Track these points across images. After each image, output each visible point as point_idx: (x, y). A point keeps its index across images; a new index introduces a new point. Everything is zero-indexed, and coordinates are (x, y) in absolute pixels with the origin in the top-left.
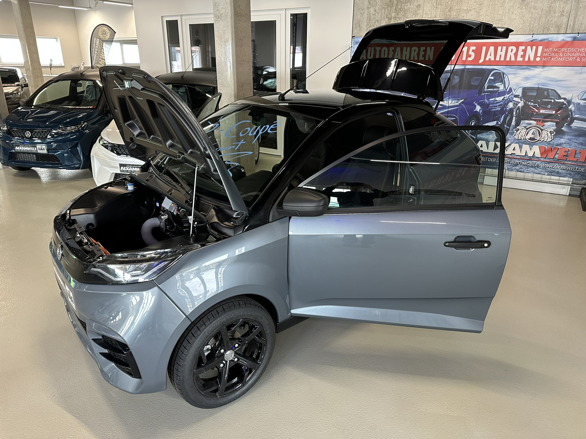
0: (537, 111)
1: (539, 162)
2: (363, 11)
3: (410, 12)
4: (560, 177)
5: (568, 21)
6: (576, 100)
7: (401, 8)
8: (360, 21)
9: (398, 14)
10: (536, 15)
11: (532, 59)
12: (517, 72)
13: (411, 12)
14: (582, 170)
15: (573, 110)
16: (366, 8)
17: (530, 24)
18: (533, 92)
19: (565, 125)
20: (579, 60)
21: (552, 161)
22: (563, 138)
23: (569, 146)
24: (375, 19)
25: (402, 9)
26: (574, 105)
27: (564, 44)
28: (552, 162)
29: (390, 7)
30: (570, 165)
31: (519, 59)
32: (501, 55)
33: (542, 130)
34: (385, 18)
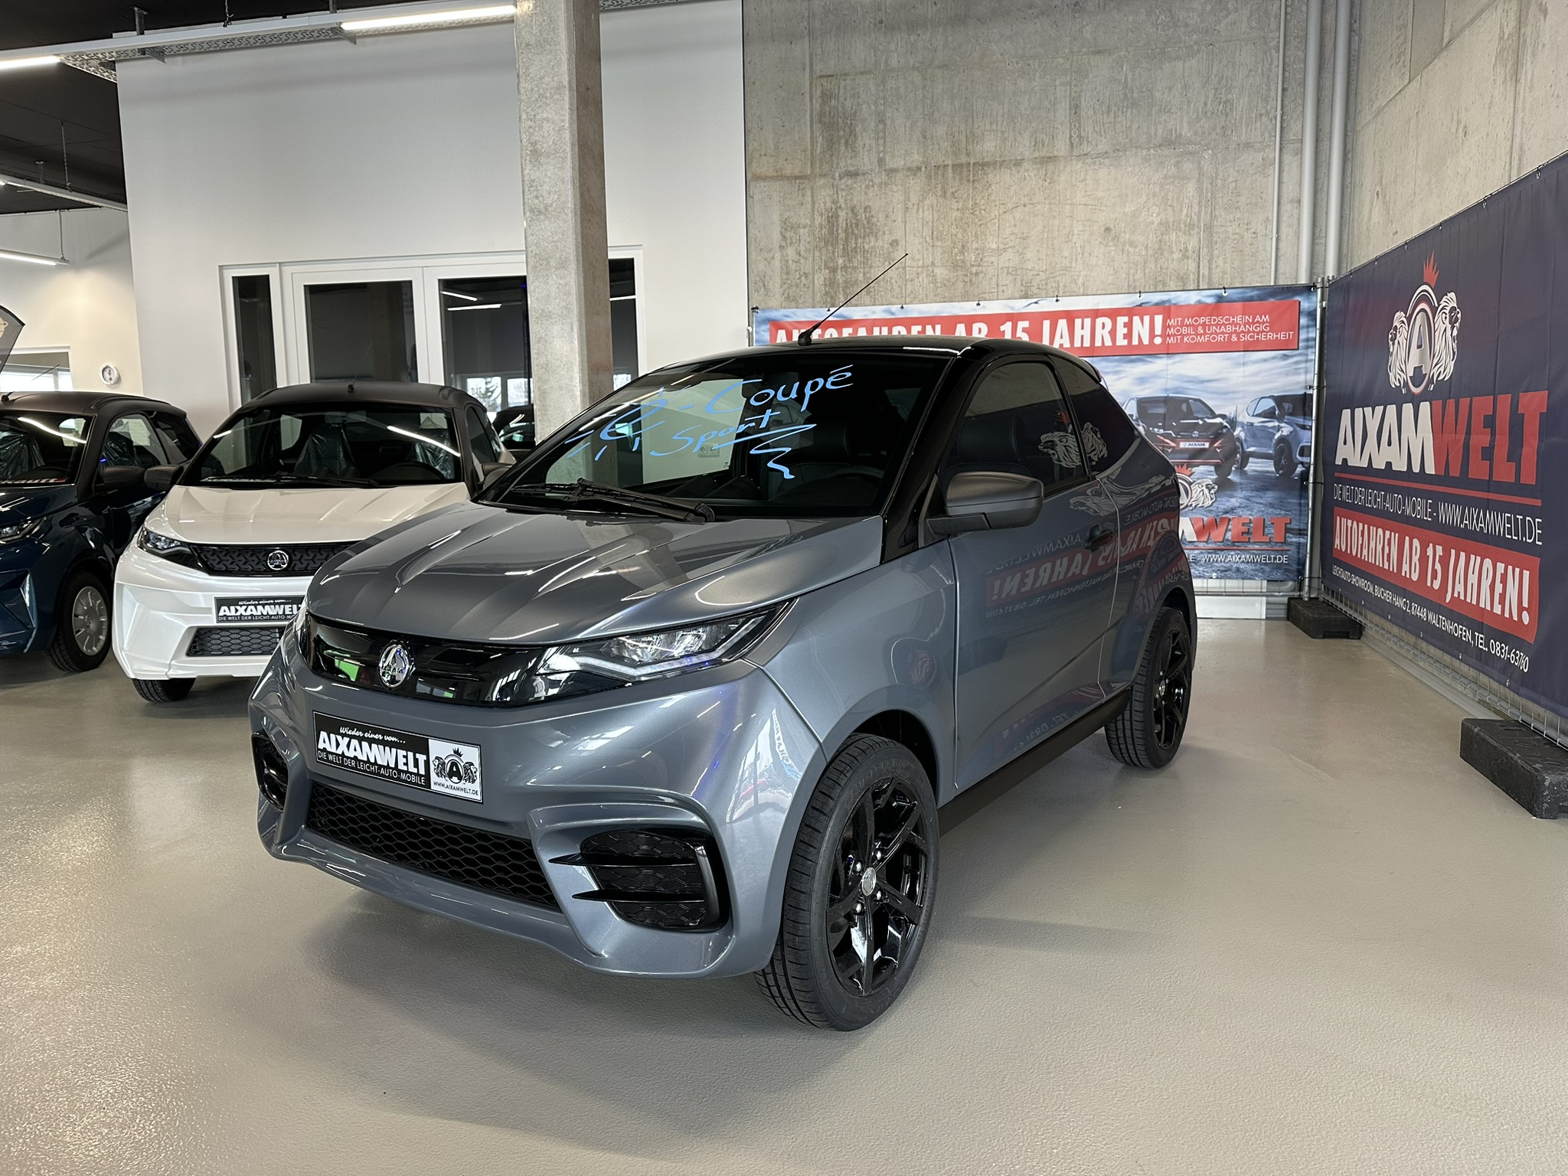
0: (1173, 444)
1: (1196, 552)
2: (771, 255)
3: (877, 255)
4: (1243, 579)
5: (1199, 267)
6: (1244, 418)
7: (856, 248)
8: (764, 276)
9: (850, 261)
10: (1137, 258)
11: (1146, 342)
12: (1120, 369)
13: (880, 254)
14: (1284, 559)
15: (1243, 438)
16: (778, 247)
17: (1128, 274)
18: (1157, 407)
19: (1233, 469)
20: (1236, 339)
21: (1222, 547)
22: (1234, 497)
23: (1249, 512)
24: (800, 270)
25: (859, 250)
26: (1243, 427)
27: (1202, 309)
28: (1222, 550)
29: (832, 245)
30: (1258, 552)
31: (1121, 342)
32: (1082, 336)
33: (1190, 484)
34: (821, 270)
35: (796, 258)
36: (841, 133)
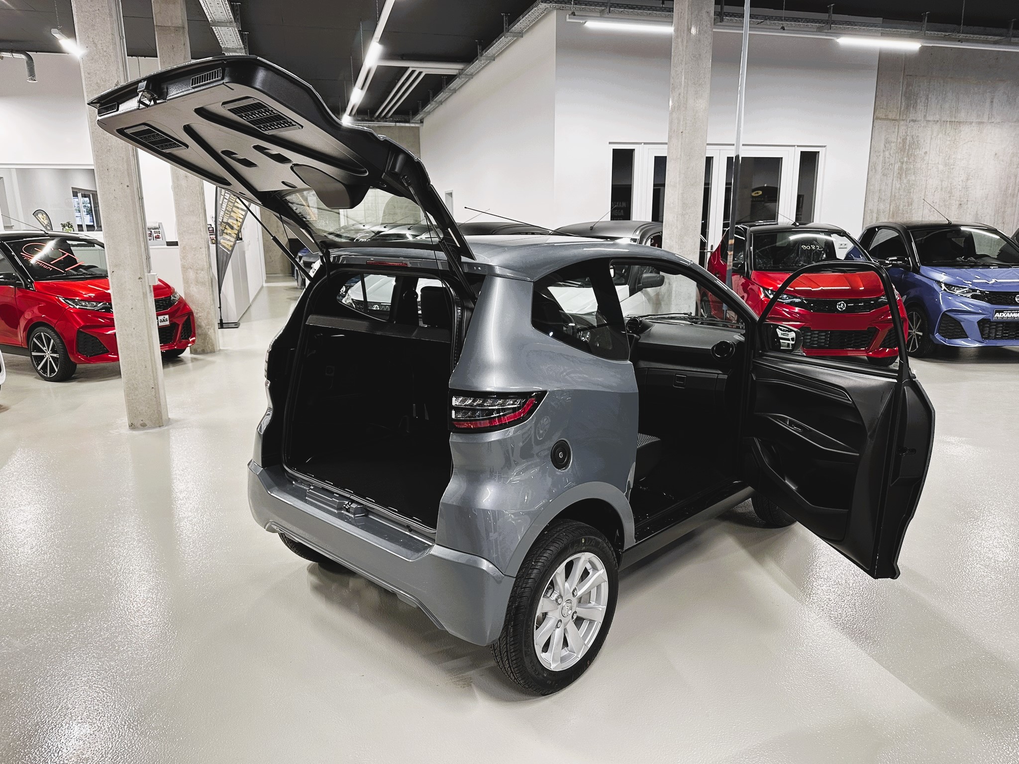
3: (919, 158)
7: (912, 154)
8: (876, 164)
24: (890, 162)
29: (903, 152)
35: (889, 156)
36: (912, 102)
